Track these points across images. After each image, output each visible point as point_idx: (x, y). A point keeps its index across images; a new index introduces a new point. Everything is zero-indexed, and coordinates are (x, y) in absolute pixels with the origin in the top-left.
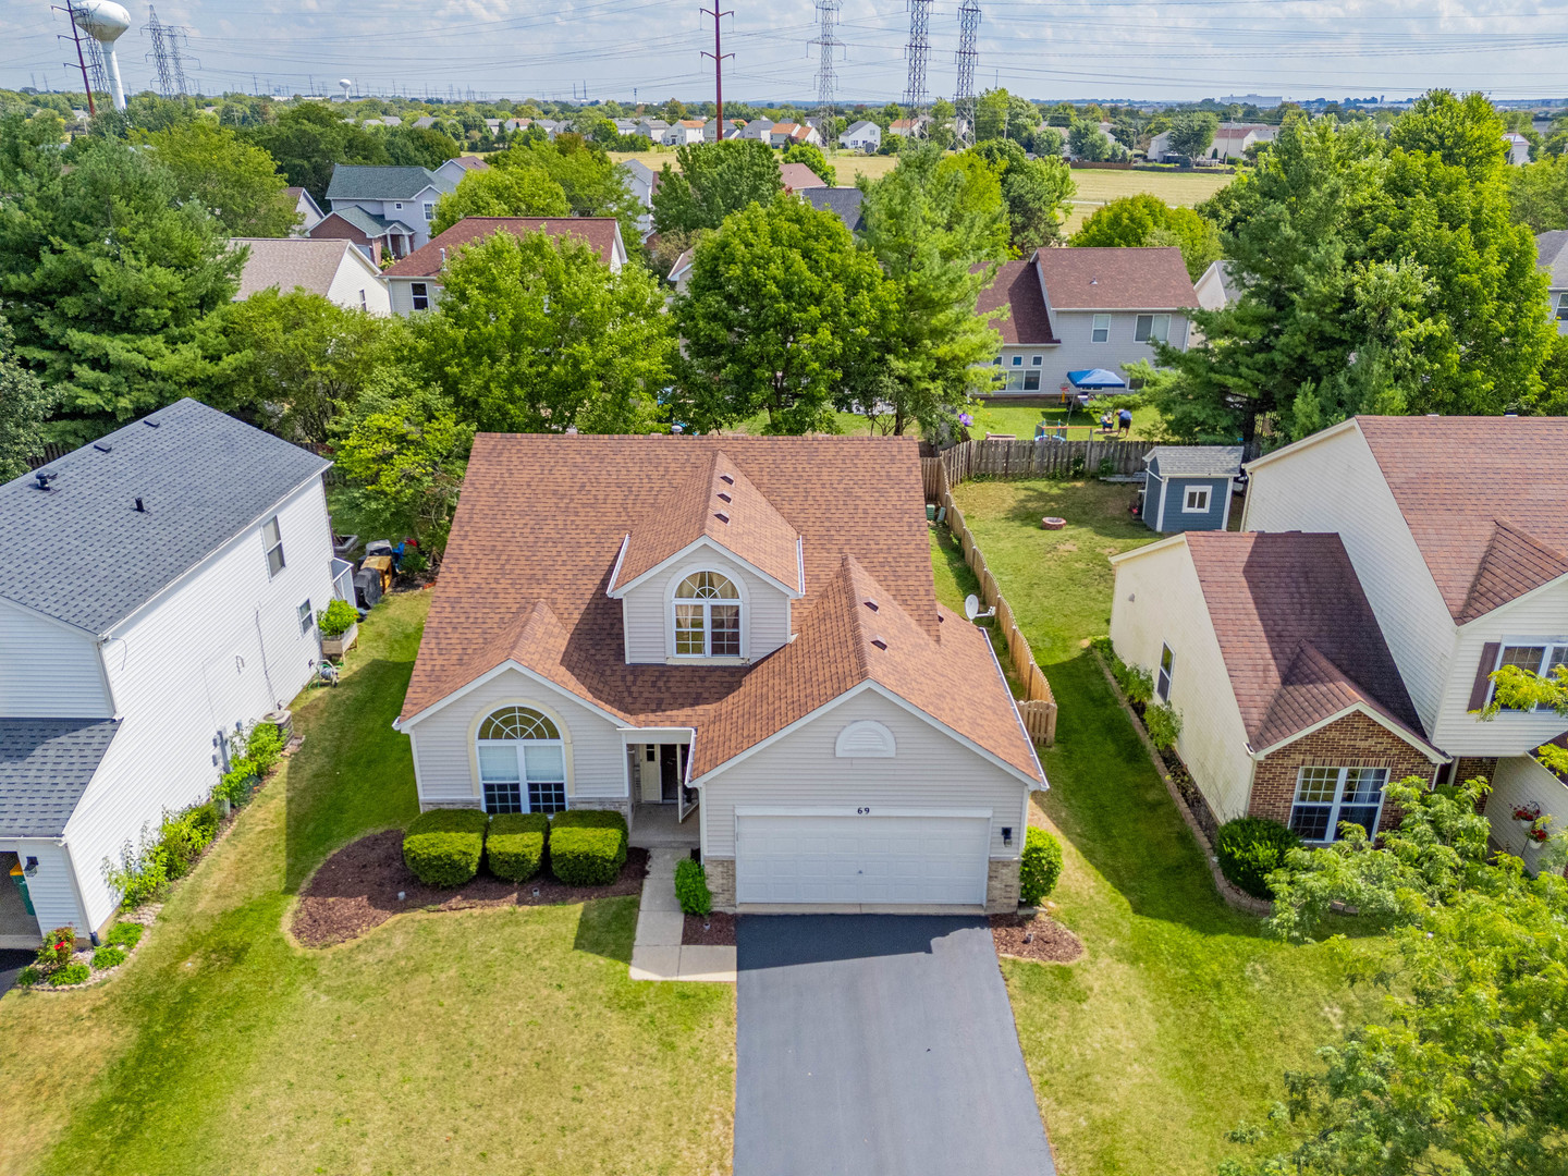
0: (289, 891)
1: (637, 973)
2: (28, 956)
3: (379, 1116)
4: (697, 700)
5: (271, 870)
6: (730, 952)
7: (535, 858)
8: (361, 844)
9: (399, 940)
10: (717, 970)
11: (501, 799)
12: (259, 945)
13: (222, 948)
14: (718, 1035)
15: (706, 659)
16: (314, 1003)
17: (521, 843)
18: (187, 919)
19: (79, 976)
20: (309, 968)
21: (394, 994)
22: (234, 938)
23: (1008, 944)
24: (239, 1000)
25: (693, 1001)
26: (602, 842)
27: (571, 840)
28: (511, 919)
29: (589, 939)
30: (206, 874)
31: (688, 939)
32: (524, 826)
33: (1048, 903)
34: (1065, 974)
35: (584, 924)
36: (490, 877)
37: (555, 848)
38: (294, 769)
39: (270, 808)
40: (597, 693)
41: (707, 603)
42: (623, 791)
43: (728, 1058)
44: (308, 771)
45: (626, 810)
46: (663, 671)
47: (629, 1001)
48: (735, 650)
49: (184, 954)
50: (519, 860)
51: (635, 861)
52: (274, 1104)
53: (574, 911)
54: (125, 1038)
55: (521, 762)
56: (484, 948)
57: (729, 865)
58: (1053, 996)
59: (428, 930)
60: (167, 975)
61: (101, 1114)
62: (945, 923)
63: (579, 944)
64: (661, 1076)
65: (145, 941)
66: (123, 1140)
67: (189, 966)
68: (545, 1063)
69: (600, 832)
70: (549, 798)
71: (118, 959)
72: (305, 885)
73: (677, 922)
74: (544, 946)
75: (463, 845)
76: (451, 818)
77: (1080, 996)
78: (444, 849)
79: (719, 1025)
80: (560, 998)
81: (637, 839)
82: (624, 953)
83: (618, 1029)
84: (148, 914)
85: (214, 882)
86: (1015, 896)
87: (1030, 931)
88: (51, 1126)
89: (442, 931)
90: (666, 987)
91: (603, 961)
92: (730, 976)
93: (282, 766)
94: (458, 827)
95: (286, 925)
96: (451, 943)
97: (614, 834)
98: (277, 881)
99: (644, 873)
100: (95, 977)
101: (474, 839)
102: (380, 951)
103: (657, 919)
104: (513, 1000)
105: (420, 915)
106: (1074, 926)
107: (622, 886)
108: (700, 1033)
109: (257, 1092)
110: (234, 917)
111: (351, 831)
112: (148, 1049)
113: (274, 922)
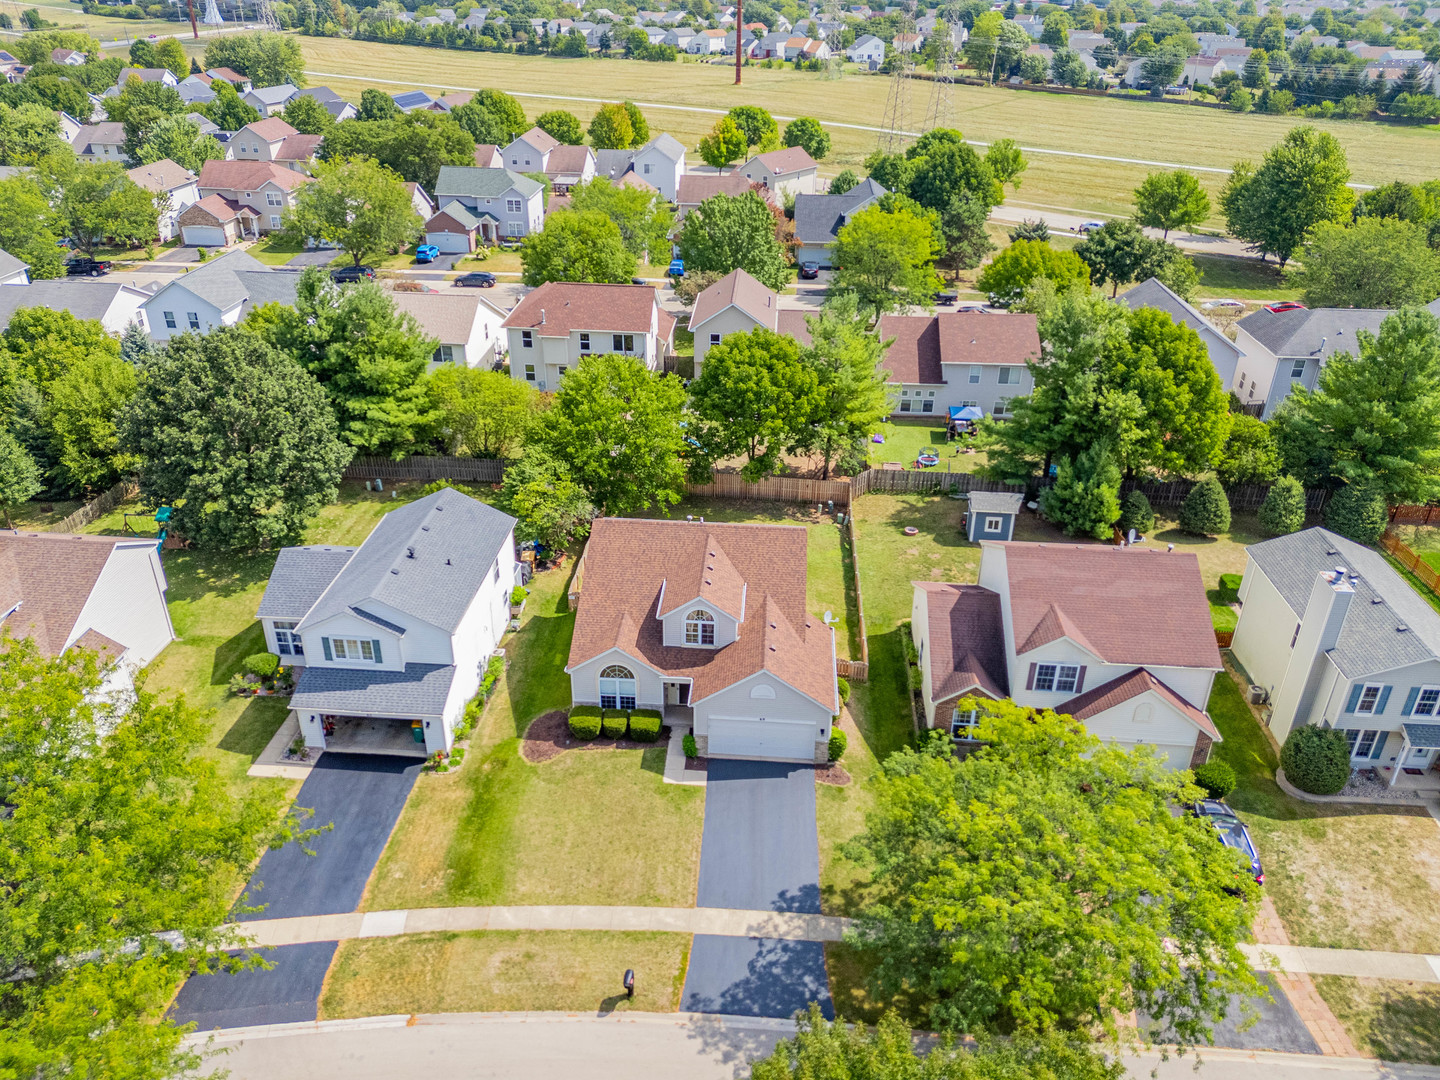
0: (519, 737)
1: (666, 780)
2: (422, 760)
3: (571, 827)
4: (694, 665)
5: (509, 727)
6: (705, 773)
7: (624, 730)
8: (546, 717)
9: (569, 761)
10: (699, 780)
11: (608, 702)
12: (512, 759)
13: (497, 760)
14: (698, 806)
15: (699, 645)
16: (538, 785)
17: (617, 723)
18: (480, 747)
19: (446, 769)
20: (534, 771)
21: (570, 783)
22: (501, 756)
23: (820, 777)
24: (509, 782)
25: (688, 792)
26: (652, 725)
27: (640, 723)
28: (613, 755)
29: (646, 764)
30: (483, 728)
31: (687, 767)
32: (618, 715)
33: (841, 761)
34: (841, 790)
35: (644, 759)
36: (605, 736)
37: (632, 726)
38: (509, 677)
39: (502, 698)
40: (651, 660)
41: (700, 623)
42: (662, 702)
43: (702, 814)
44: (516, 678)
45: (662, 710)
46: (680, 650)
47: (663, 791)
48: (712, 642)
49: (483, 762)
50: (617, 731)
51: (665, 732)
52: (532, 821)
53: (639, 753)
54: (470, 794)
55: (618, 688)
56: (604, 766)
57: (705, 738)
58: (834, 798)
59: (580, 758)
60: (478, 770)
61: (469, 821)
62: (795, 767)
63: (643, 766)
64: (675, 819)
65: (467, 756)
66: (480, 830)
67: (486, 767)
68: (632, 812)
69: (651, 720)
70: (629, 703)
71: (458, 763)
72: (525, 734)
73: (683, 760)
74: (629, 766)
75: (593, 723)
76: (586, 710)
77: (845, 799)
78: (586, 724)
79: (698, 802)
80: (636, 788)
81: (668, 722)
82: (661, 771)
83: (659, 801)
84: (465, 744)
85: (487, 731)
86: (827, 756)
87: (831, 772)
88: (452, 824)
89: (586, 758)
90: (678, 787)
91: (653, 774)
92: (704, 783)
93: (503, 676)
94: (592, 714)
95: (521, 752)
96: (590, 763)
97: (657, 721)
98: (513, 733)
99: (668, 738)
100: (452, 769)
101: (598, 719)
102: (562, 765)
103: (674, 758)
104: (617, 788)
105: (576, 751)
106: (850, 771)
107: (660, 743)
108: (690, 805)
109: (524, 816)
110: (500, 747)
111: (540, 710)
112: (479, 799)
113: (515, 751)
